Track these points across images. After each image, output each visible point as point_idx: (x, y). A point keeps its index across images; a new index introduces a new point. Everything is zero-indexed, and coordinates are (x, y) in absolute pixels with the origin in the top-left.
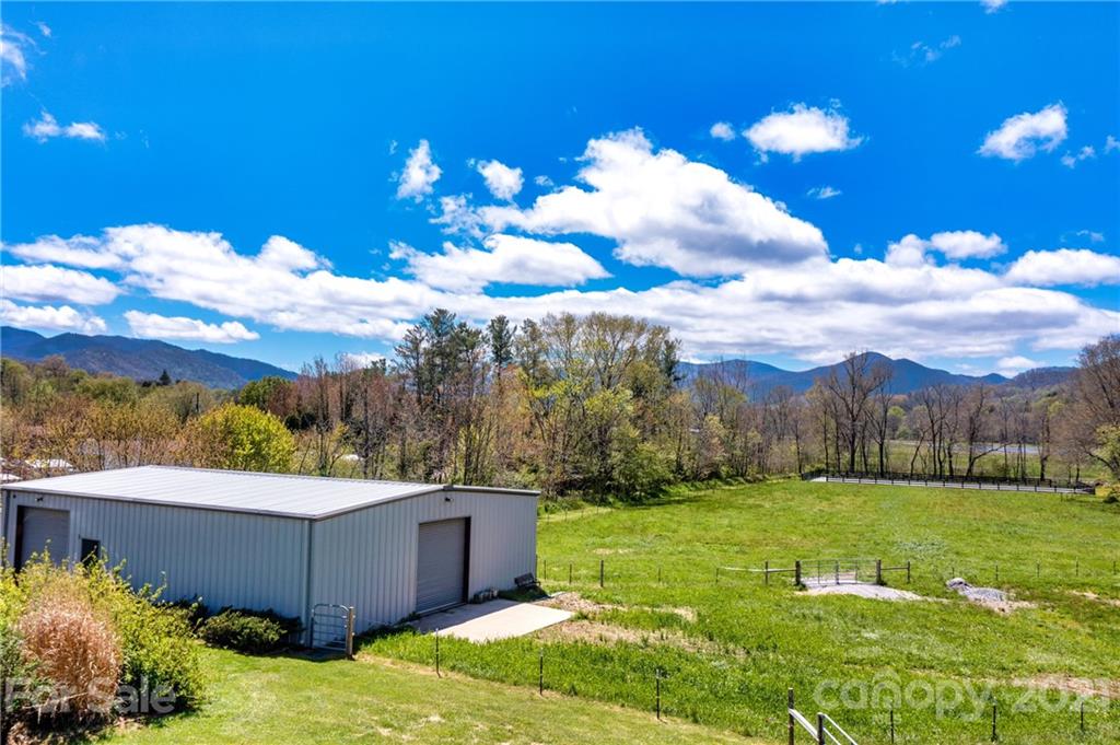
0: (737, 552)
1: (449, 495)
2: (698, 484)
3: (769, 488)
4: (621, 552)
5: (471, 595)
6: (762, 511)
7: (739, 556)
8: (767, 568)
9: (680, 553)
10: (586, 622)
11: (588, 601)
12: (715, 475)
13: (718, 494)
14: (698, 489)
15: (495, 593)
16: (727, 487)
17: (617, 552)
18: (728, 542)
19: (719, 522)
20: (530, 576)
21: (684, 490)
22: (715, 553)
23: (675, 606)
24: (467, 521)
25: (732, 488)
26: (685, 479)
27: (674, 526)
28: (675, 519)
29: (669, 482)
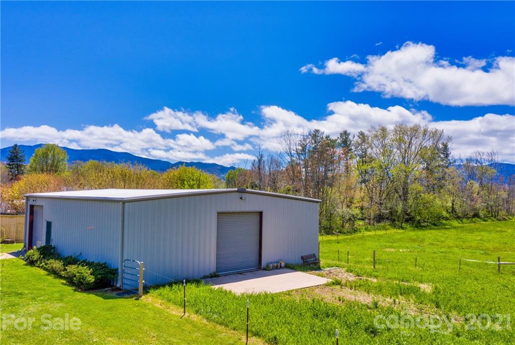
0: (483, 254)
1: (244, 195)
2: (464, 220)
3: (512, 223)
4: (401, 250)
5: (264, 264)
6: (504, 234)
7: (483, 256)
8: (499, 261)
9: (441, 252)
10: (338, 287)
11: (351, 274)
12: (476, 215)
13: (477, 225)
14: (463, 223)
15: (283, 265)
16: (484, 223)
17: (399, 250)
18: (477, 248)
19: (473, 238)
20: (314, 256)
21: (455, 223)
22: (466, 253)
23: (421, 282)
24: (261, 213)
25: (487, 223)
26: (458, 218)
27: (442, 239)
28: (445, 236)
29: (447, 219)
